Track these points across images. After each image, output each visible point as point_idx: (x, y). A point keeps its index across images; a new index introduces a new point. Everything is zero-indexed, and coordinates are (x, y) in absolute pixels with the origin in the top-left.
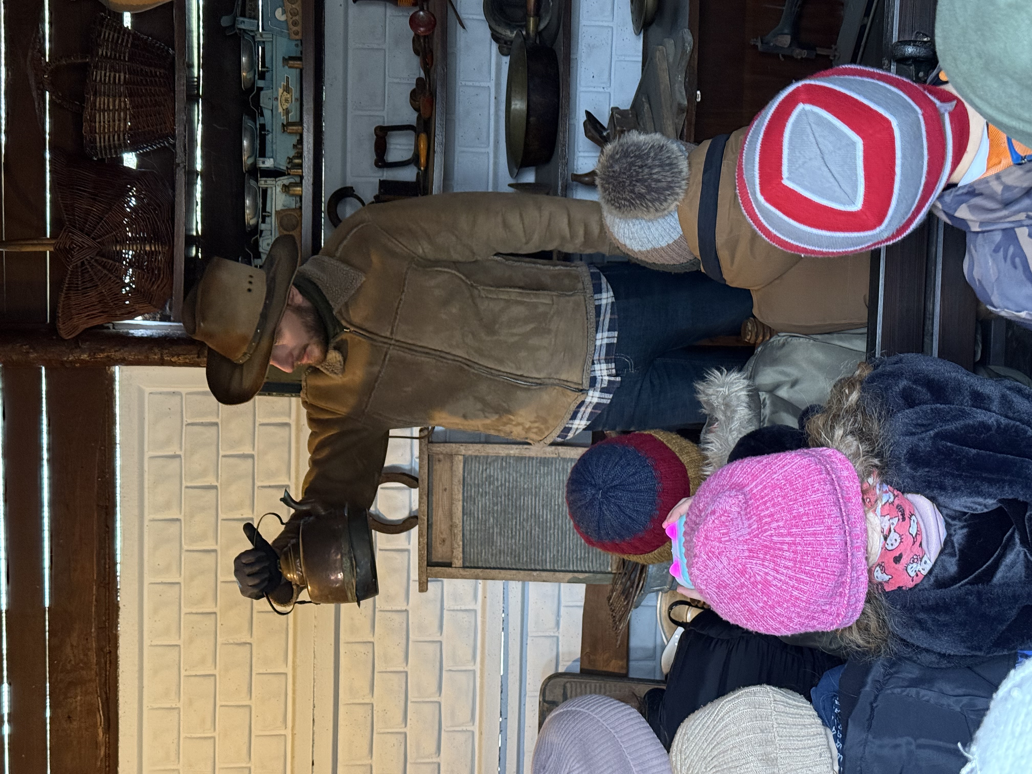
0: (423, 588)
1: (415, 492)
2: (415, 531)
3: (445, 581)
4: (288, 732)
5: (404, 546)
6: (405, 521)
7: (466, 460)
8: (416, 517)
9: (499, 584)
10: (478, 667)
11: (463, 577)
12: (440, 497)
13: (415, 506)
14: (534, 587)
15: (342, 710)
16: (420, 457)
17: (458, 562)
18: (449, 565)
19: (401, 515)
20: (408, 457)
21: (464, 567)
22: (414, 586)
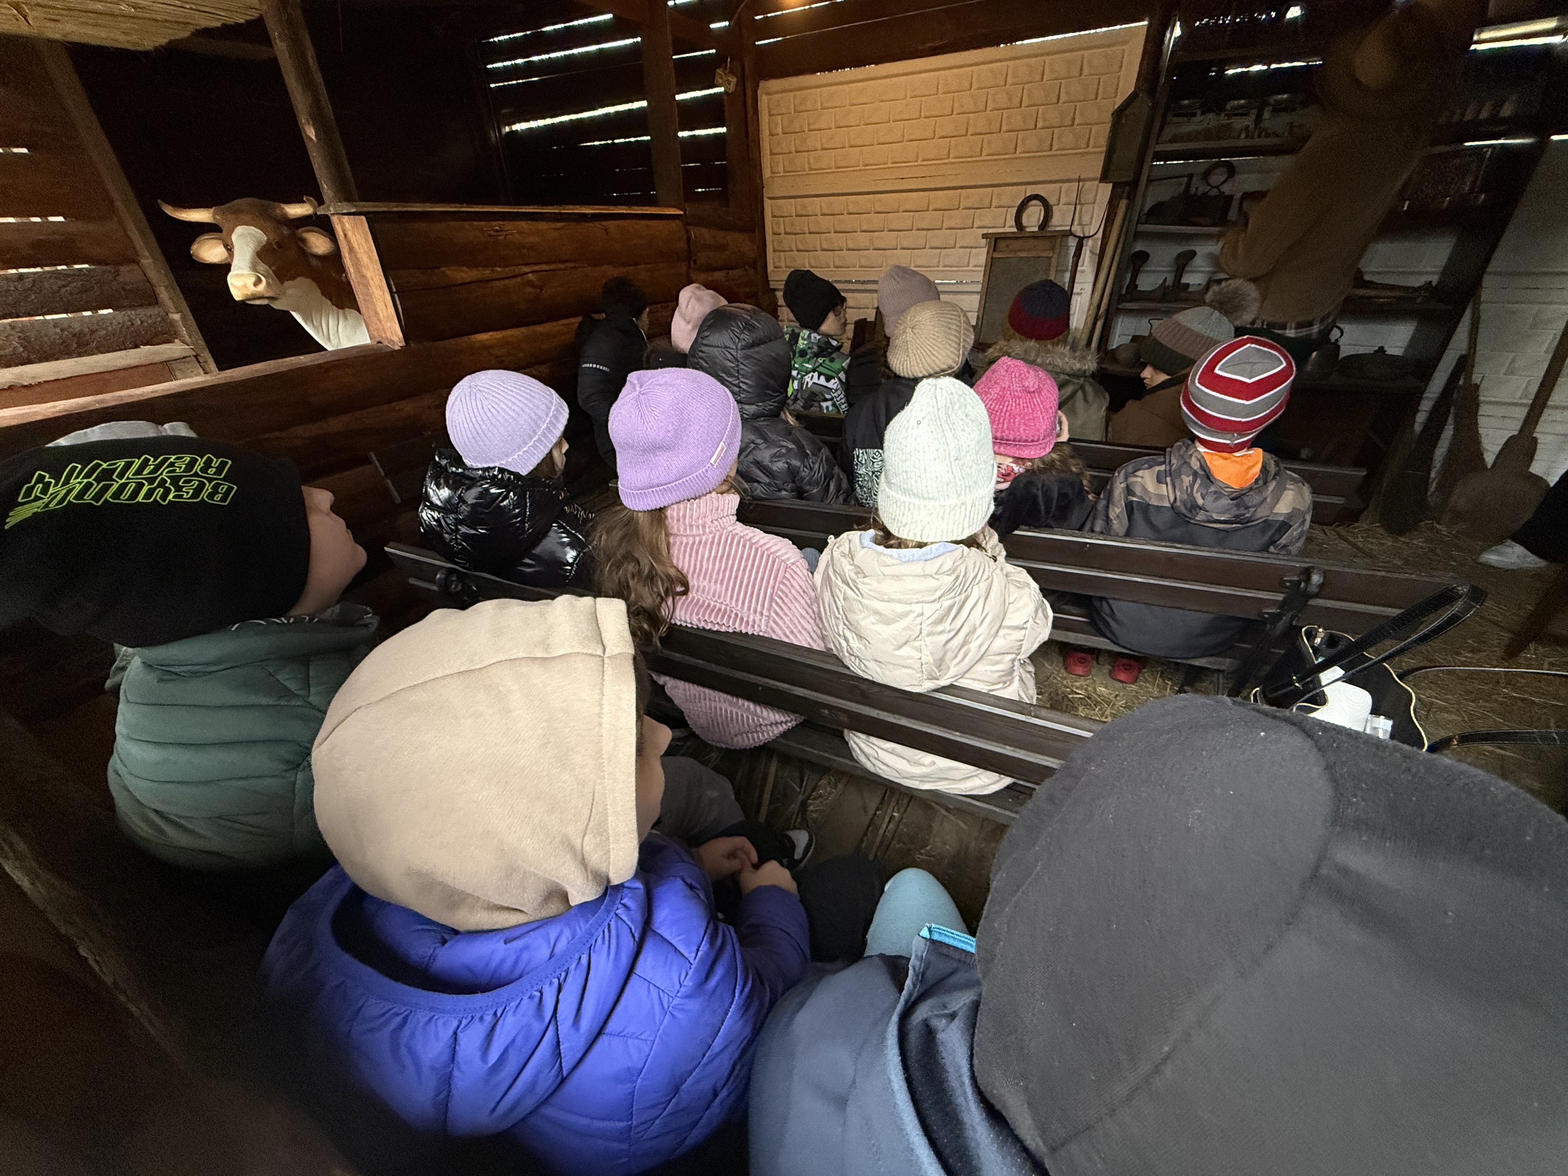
0: (985, 236)
1: (1036, 229)
2: (1015, 230)
3: (986, 249)
4: (919, 163)
5: (1007, 225)
6: (1021, 224)
7: (1050, 258)
8: (1022, 230)
9: (981, 279)
10: (941, 268)
11: (987, 258)
12: (1032, 243)
13: (1028, 230)
14: (977, 297)
15: (927, 193)
16: (1055, 231)
17: (996, 255)
18: (994, 251)
19: (1025, 222)
20: (1056, 223)
21: (992, 258)
22: (985, 231)
